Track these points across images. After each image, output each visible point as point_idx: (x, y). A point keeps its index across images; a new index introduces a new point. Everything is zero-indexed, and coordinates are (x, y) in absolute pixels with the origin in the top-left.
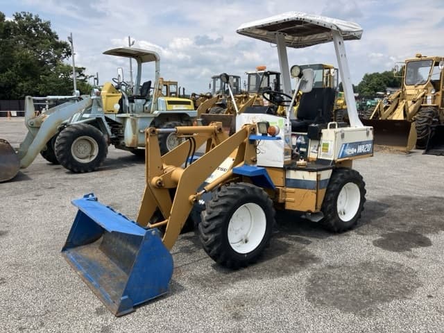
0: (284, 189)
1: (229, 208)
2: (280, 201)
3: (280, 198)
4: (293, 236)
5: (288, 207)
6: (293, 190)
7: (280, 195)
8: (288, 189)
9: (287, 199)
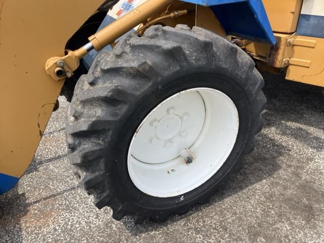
0: (291, 39)
1: (123, 110)
2: (278, 64)
3: (280, 57)
4: (289, 124)
5: (293, 75)
6: (312, 41)
7: (281, 52)
8: (300, 39)
9: (293, 60)
